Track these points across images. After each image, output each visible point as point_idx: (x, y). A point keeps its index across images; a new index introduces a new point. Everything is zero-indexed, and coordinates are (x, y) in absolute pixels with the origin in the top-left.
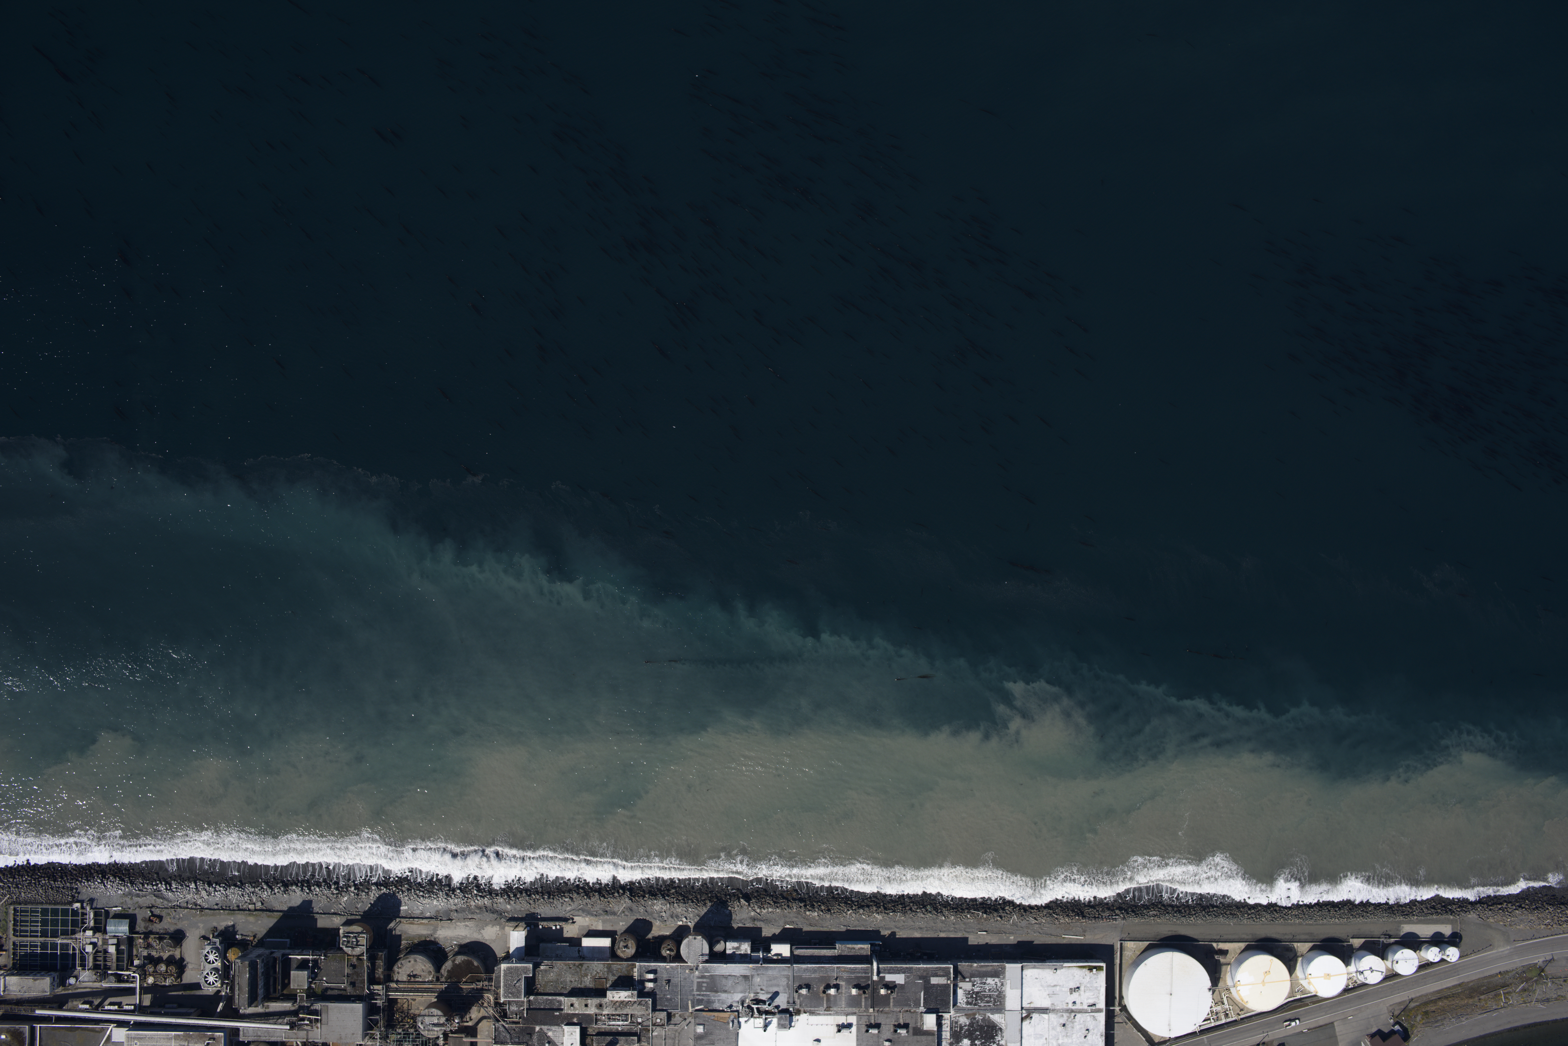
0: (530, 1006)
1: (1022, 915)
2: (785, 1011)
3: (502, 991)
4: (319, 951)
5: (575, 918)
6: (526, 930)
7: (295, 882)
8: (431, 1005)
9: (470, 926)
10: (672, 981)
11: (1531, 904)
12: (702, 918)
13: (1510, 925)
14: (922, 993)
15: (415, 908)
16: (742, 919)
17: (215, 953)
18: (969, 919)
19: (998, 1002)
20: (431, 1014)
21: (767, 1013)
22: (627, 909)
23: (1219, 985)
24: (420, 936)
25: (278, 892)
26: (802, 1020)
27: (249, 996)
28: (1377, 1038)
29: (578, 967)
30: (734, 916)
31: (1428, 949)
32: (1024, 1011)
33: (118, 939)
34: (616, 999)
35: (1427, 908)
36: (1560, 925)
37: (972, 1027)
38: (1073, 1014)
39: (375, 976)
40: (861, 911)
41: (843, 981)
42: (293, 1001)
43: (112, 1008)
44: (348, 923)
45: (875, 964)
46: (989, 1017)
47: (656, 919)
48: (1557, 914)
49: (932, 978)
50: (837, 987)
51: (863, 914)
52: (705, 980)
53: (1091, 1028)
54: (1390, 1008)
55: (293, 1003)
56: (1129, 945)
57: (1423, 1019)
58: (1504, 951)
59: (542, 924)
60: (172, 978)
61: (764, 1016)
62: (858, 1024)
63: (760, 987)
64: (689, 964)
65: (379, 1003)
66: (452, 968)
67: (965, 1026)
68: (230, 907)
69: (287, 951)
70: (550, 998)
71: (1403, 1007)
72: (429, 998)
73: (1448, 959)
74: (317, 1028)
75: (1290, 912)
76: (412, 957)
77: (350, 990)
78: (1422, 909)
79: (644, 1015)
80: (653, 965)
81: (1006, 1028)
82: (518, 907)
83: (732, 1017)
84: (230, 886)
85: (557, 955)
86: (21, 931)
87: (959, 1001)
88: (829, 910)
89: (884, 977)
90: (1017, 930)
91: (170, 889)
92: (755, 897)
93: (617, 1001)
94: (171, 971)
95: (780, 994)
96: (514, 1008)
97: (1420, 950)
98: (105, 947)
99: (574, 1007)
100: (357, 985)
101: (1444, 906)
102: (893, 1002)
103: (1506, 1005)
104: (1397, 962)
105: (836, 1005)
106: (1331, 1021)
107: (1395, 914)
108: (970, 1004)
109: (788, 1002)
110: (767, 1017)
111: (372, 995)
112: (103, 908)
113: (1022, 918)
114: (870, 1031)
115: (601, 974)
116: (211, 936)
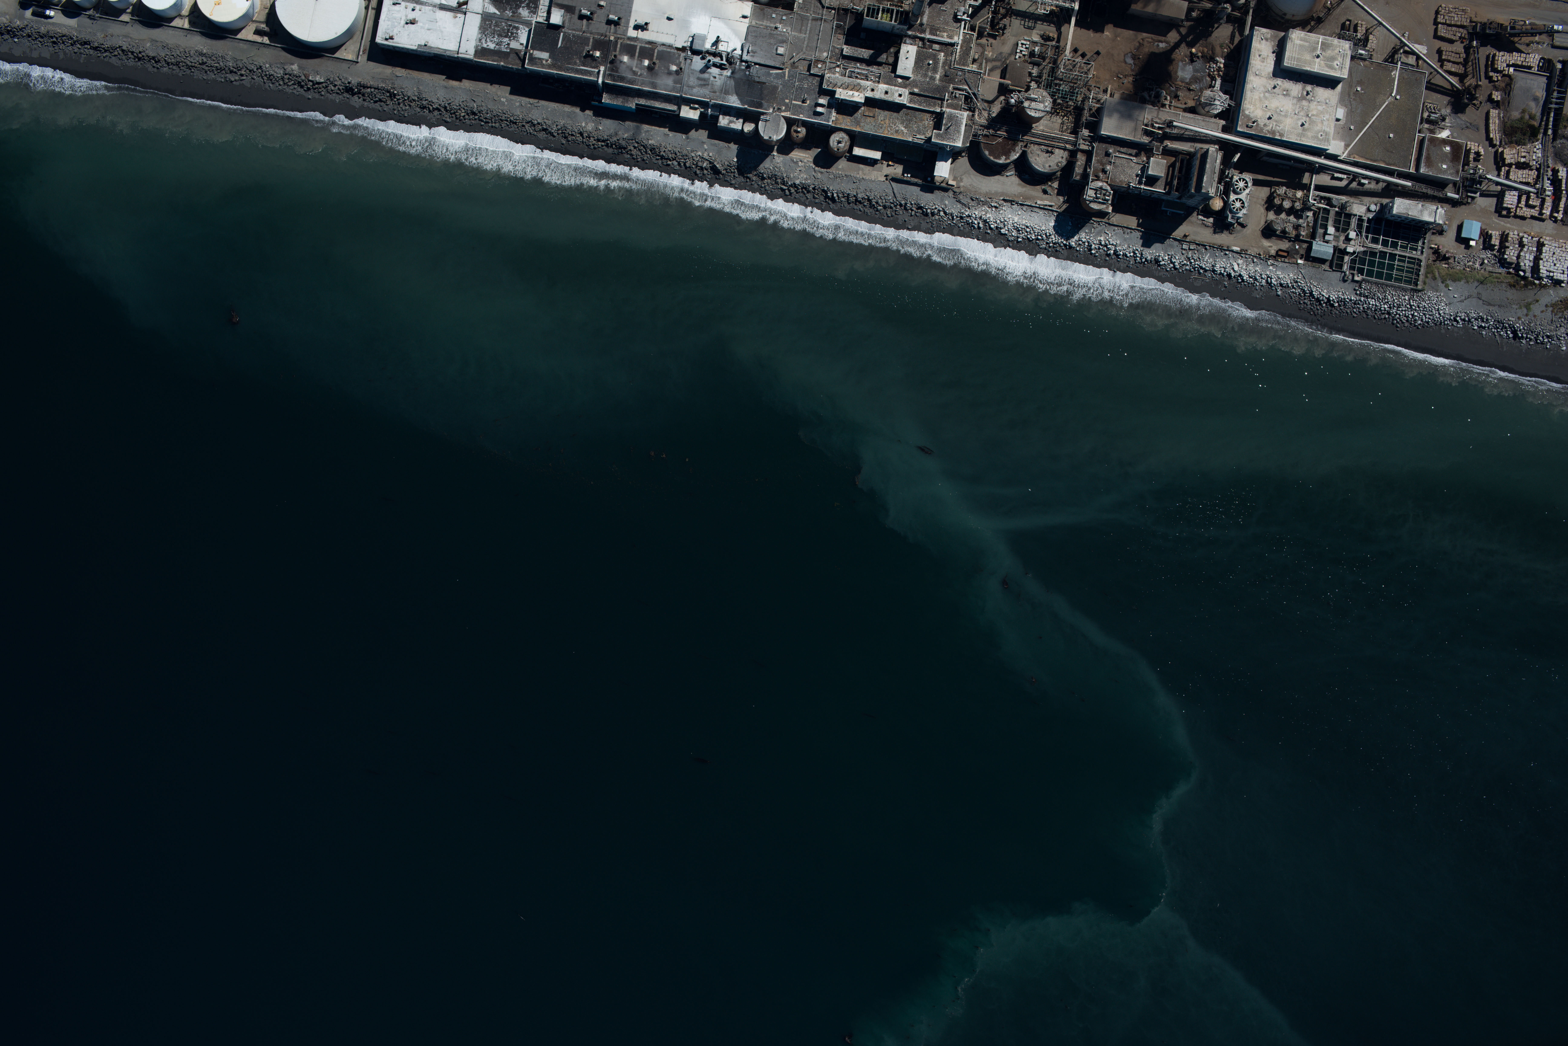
0: (942, 103)
2: (695, 52)
3: (965, 121)
4: (1134, 193)
5: (886, 180)
6: (934, 176)
7: (1148, 263)
8: (1035, 120)
9: (987, 190)
10: (800, 100)
12: (765, 158)
14: (560, 45)
15: (1041, 220)
16: (727, 149)
17: (1235, 208)
19: (487, 23)
20: (1038, 112)
21: (715, 55)
22: (833, 180)
24: (1036, 189)
25: (1165, 256)
26: (681, 41)
27: (1207, 160)
29: (889, 132)
30: (735, 155)
32: (463, 10)
33: (1324, 238)
34: (856, 93)
37: (517, 5)
39: (1085, 157)
41: (634, 71)
42: (1166, 148)
43: (1340, 175)
44: (1103, 213)
45: (600, 81)
46: (499, 11)
47: (807, 165)
49: (548, 58)
50: (641, 67)
51: (604, 133)
55: (1167, 145)
56: (350, 57)
59: (918, 179)
61: (718, 51)
62: (627, 27)
63: (717, 79)
64: (781, 114)
65: (1086, 132)
66: (1011, 152)
68: (1214, 250)
69: (1165, 198)
70: (921, 106)
72: (1038, 128)
74: (1147, 119)
76: (1049, 169)
77: (1111, 148)
79: (833, 73)
80: (816, 120)
83: (748, 56)
85: (908, 146)
86: (1413, 263)
87: (526, 31)
88: (637, 143)
89: (594, 68)
91: (1267, 278)
93: (856, 90)
94: (1279, 200)
95: (698, 69)
96: (957, 102)
98: (1337, 234)
99: (899, 92)
100: (1104, 152)
102: (589, 42)
105: (646, 49)
108: (515, 27)
109: (691, 60)
110: (715, 50)
111: (1091, 139)
112: (1334, 271)
114: (617, 18)
115: (868, 119)
116: (1236, 226)
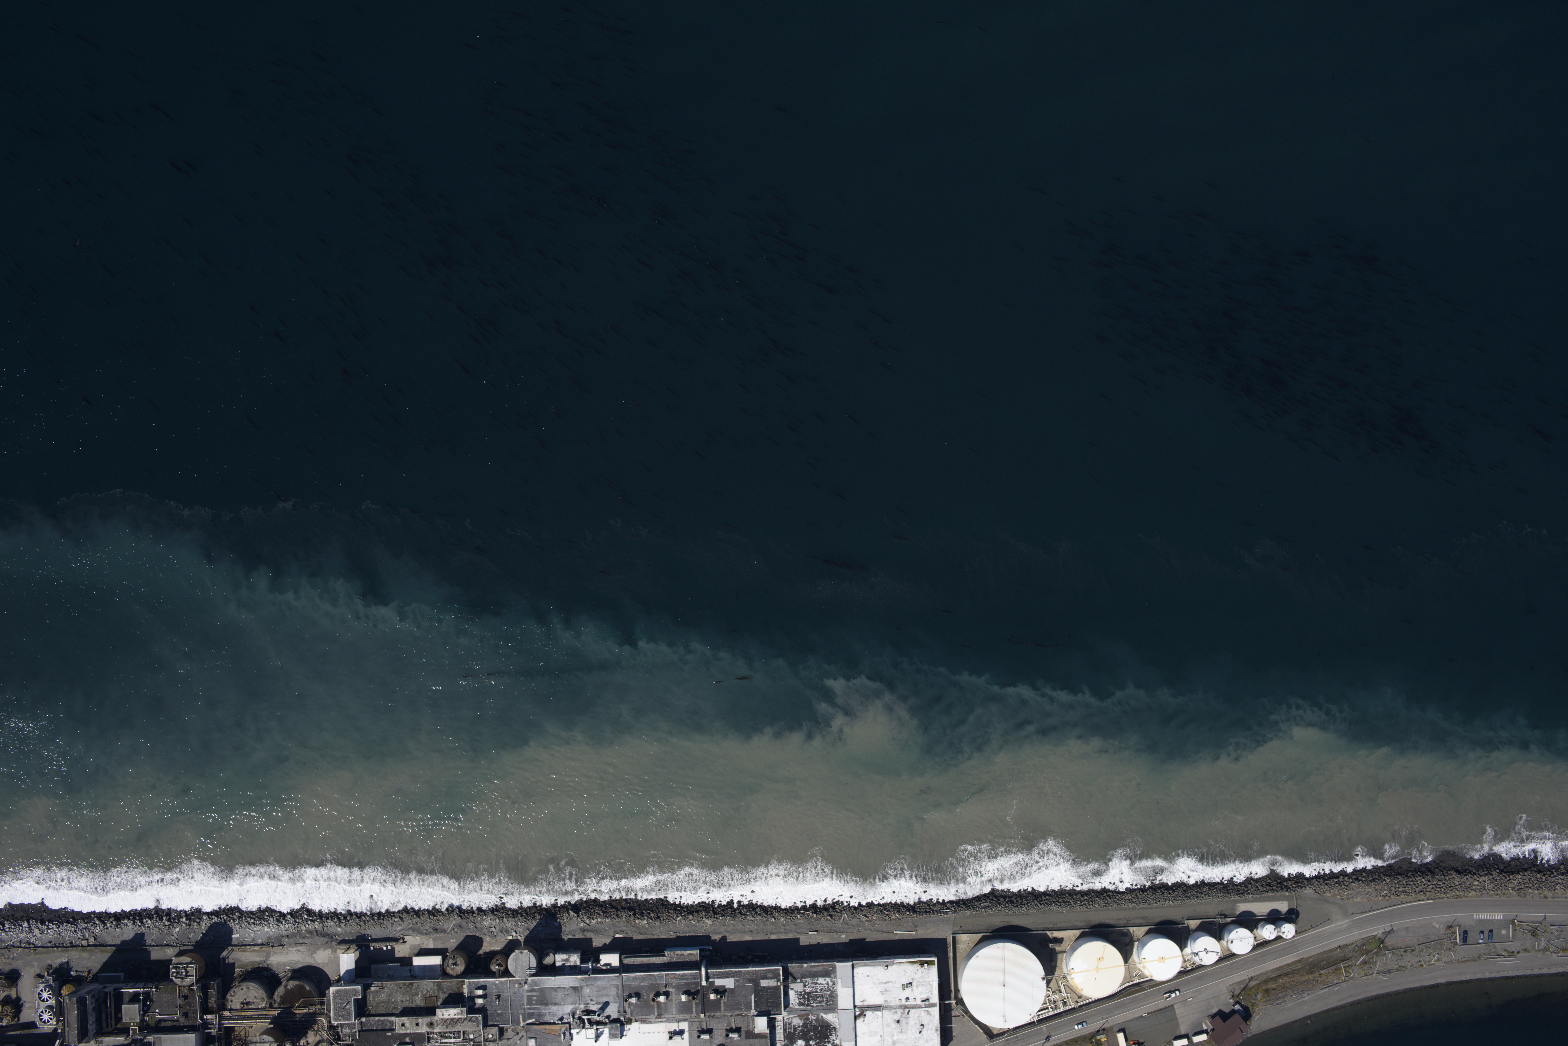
0: (362, 1027)
1: (853, 913)
2: (617, 1021)
3: (332, 1014)
4: (153, 983)
5: (405, 937)
6: (357, 952)
7: (127, 916)
8: (267, 1032)
9: (302, 950)
10: (502, 996)
11: (1368, 876)
12: (532, 932)
13: (1348, 898)
14: (753, 996)
15: (247, 935)
16: (572, 931)
17: (49, 991)
18: (799, 919)
19: (830, 1001)
20: (262, 1041)
21: (598, 1023)
22: (457, 926)
23: (1056, 973)
24: (253, 963)
25: (110, 927)
26: (633, 1029)
27: (78, 1033)
28: (1218, 1018)
29: (408, 986)
30: (563, 928)
31: (1263, 927)
32: (857, 1010)
34: (446, 1016)
35: (1262, 886)
36: (1398, 896)
37: (806, 1027)
38: (907, 1010)
39: (208, 1006)
40: (691, 917)
41: (673, 988)
42: (126, 1035)
44: (181, 954)
45: (703, 970)
46: (822, 1016)
47: (485, 935)
48: (1394, 885)
49: (761, 981)
50: (667, 994)
51: (693, 919)
52: (534, 994)
53: (925, 1023)
54: (1230, 988)
55: (127, 1037)
56: (962, 938)
57: (1264, 997)
58: (1342, 925)
59: (373, 945)
60: (8, 1018)
61: (595, 1027)
62: (690, 1031)
63: (590, 998)
64: (517, 978)
65: (214, 1032)
66: (284, 994)
67: (799, 1027)
68: (63, 944)
69: (121, 985)
70: (382, 1018)
71: (1243, 986)
72: (263, 1024)
73: (1284, 936)
75: (1123, 897)
76: (244, 985)
77: (183, 1021)
78: (1257, 887)
79: (475, 1031)
80: (482, 981)
81: (840, 1027)
82: (348, 929)
83: (563, 1029)
84: (62, 923)
85: (389, 975)
87: (791, 1002)
88: (658, 917)
89: (714, 982)
90: (848, 928)
91: (4, 929)
92: (585, 908)
93: (448, 1019)
94: (7, 1011)
95: (611, 1004)
96: (346, 1031)
97: (1257, 929)
99: (405, 1027)
100: (189, 1015)
101: (1280, 883)
102: (724, 1006)
103: (1347, 979)
104: (1232, 942)
105: (666, 1012)
106: (1170, 1005)
107: (1230, 893)
108: (803, 1004)
109: (619, 1012)
110: (598, 1027)
111: (206, 1025)
113: (853, 916)
114: (702, 1037)
115: (431, 993)
116: (46, 974)
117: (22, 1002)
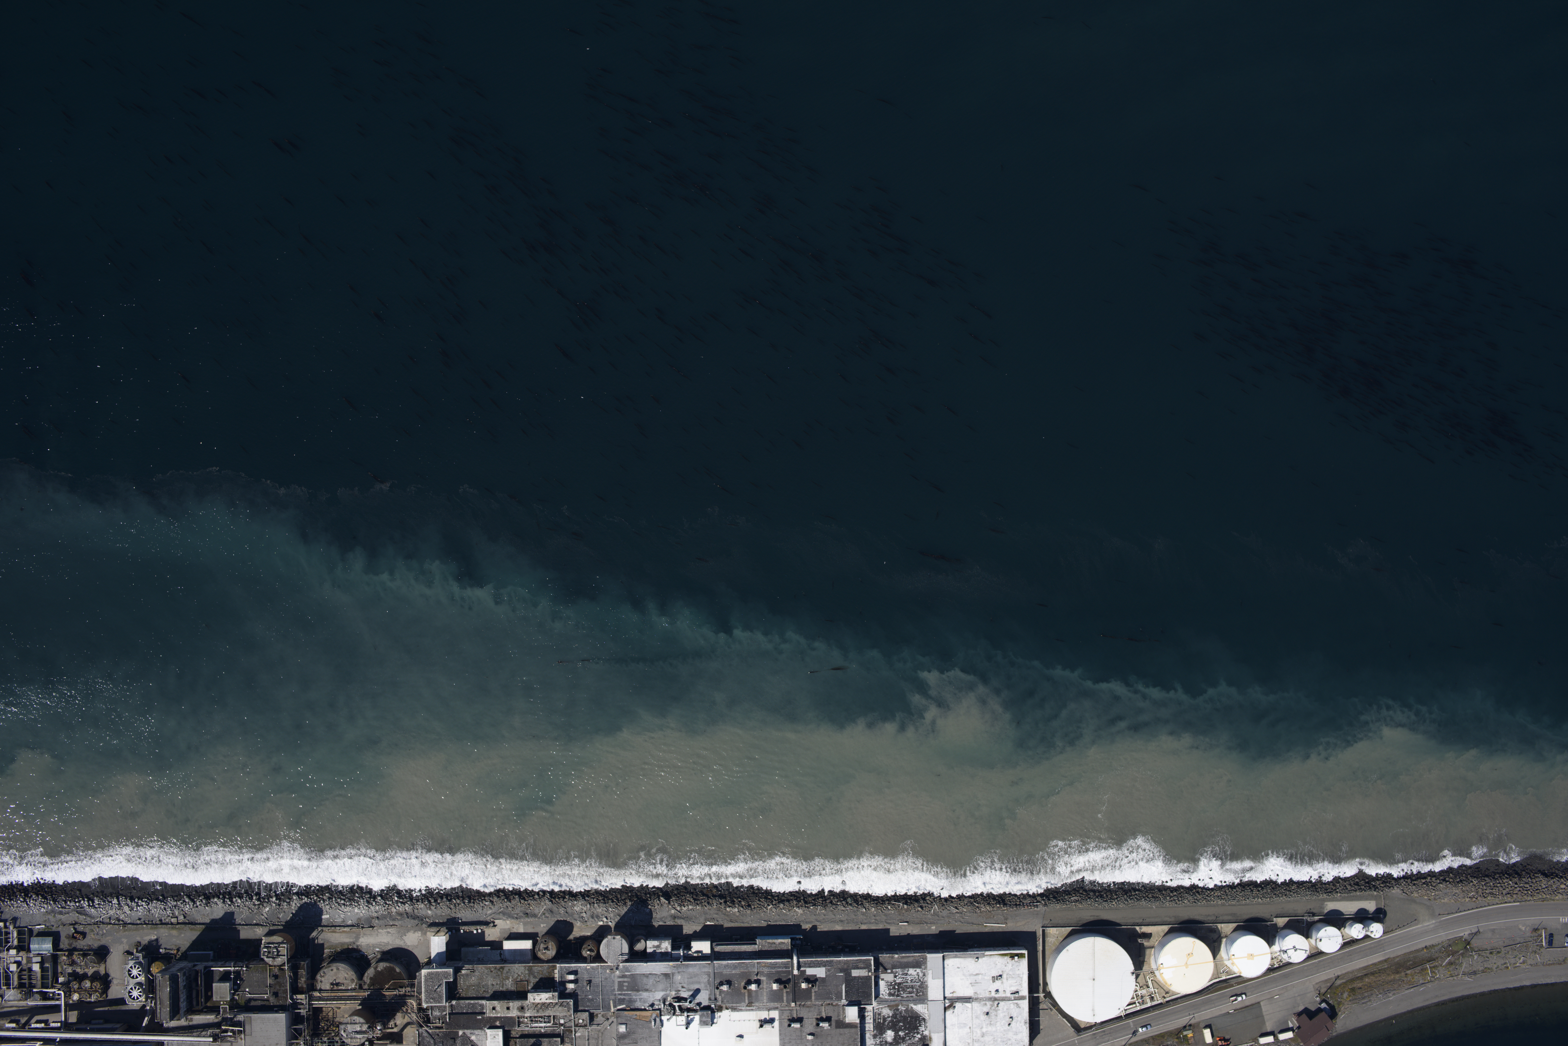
0: (452, 1010)
1: (943, 905)
2: (707, 1008)
3: (423, 996)
4: (242, 962)
5: (496, 921)
6: (448, 935)
7: (217, 895)
8: (356, 1013)
9: (392, 932)
10: (593, 981)
11: (1456, 877)
12: (623, 918)
13: (1435, 899)
14: (844, 986)
15: (337, 916)
16: (663, 918)
17: (138, 968)
18: (890, 910)
19: (920, 992)
20: (353, 1022)
21: (689, 1010)
22: (547, 911)
23: (1144, 968)
24: (342, 944)
25: (200, 905)
26: (724, 1017)
27: (170, 1010)
28: (1304, 1016)
29: (499, 970)
30: (654, 915)
31: (1351, 926)
32: (947, 1001)
33: (42, 957)
34: (537, 1001)
35: (1350, 885)
36: (1485, 898)
37: (896, 1018)
38: (996, 1002)
39: (298, 986)
40: (782, 906)
41: (764, 976)
42: (216, 1013)
43: (38, 1025)
44: (270, 933)
45: (795, 958)
46: (912, 1007)
47: (576, 920)
48: (1481, 887)
49: (853, 971)
50: (758, 982)
51: (783, 908)
52: (625, 980)
53: (1014, 1016)
54: (1317, 986)
55: (217, 1015)
56: (1052, 931)
57: (1350, 996)
58: (1429, 925)
59: (463, 928)
60: (97, 994)
61: (686, 1014)
62: (780, 1019)
63: (681, 985)
64: (609, 964)
65: (303, 1012)
66: (374, 975)
67: (889, 1017)
68: (152, 921)
69: (210, 963)
70: (472, 1002)
71: (1329, 985)
72: (352, 1006)
73: (1372, 936)
74: (241, 1039)
75: (1212, 893)
76: (334, 966)
77: (273, 1001)
78: (1345, 886)
79: (566, 1016)
80: (574, 966)
81: (929, 1019)
82: (439, 912)
83: (654, 1016)
84: (152, 901)
85: (479, 959)
87: (881, 993)
88: (749, 906)
89: (805, 971)
90: (938, 920)
91: (93, 905)
92: (676, 895)
93: (539, 1003)
94: (95, 987)
95: (702, 991)
96: (437, 1013)
97: (1345, 927)
98: (29, 965)
99: (496, 1011)
100: (279, 995)
101: (1368, 883)
102: (815, 995)
103: (1433, 979)
104: (1321, 940)
105: (757, 1000)
106: (1257, 1001)
107: (1318, 892)
108: (893, 995)
109: (710, 999)
110: (688, 1014)
111: (295, 1005)
112: (26, 927)
113: (943, 908)
114: (792, 1026)
115: (522, 977)
116: (135, 951)
117: (110, 978)
